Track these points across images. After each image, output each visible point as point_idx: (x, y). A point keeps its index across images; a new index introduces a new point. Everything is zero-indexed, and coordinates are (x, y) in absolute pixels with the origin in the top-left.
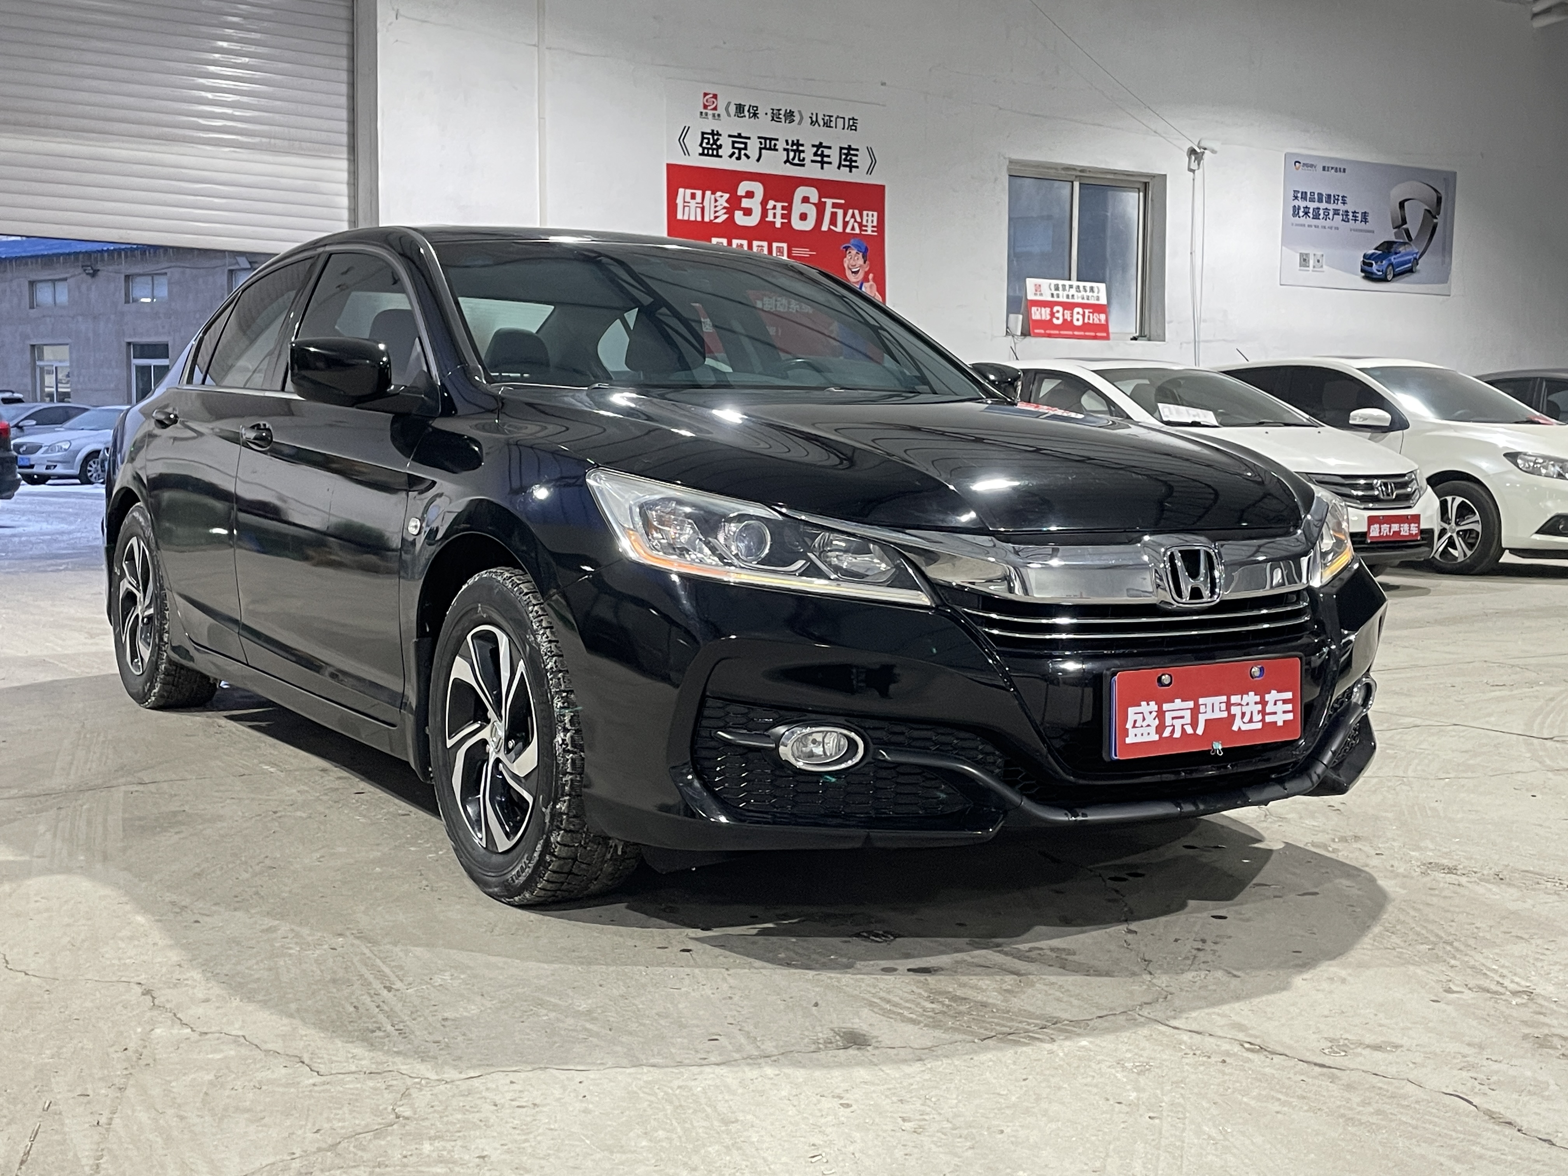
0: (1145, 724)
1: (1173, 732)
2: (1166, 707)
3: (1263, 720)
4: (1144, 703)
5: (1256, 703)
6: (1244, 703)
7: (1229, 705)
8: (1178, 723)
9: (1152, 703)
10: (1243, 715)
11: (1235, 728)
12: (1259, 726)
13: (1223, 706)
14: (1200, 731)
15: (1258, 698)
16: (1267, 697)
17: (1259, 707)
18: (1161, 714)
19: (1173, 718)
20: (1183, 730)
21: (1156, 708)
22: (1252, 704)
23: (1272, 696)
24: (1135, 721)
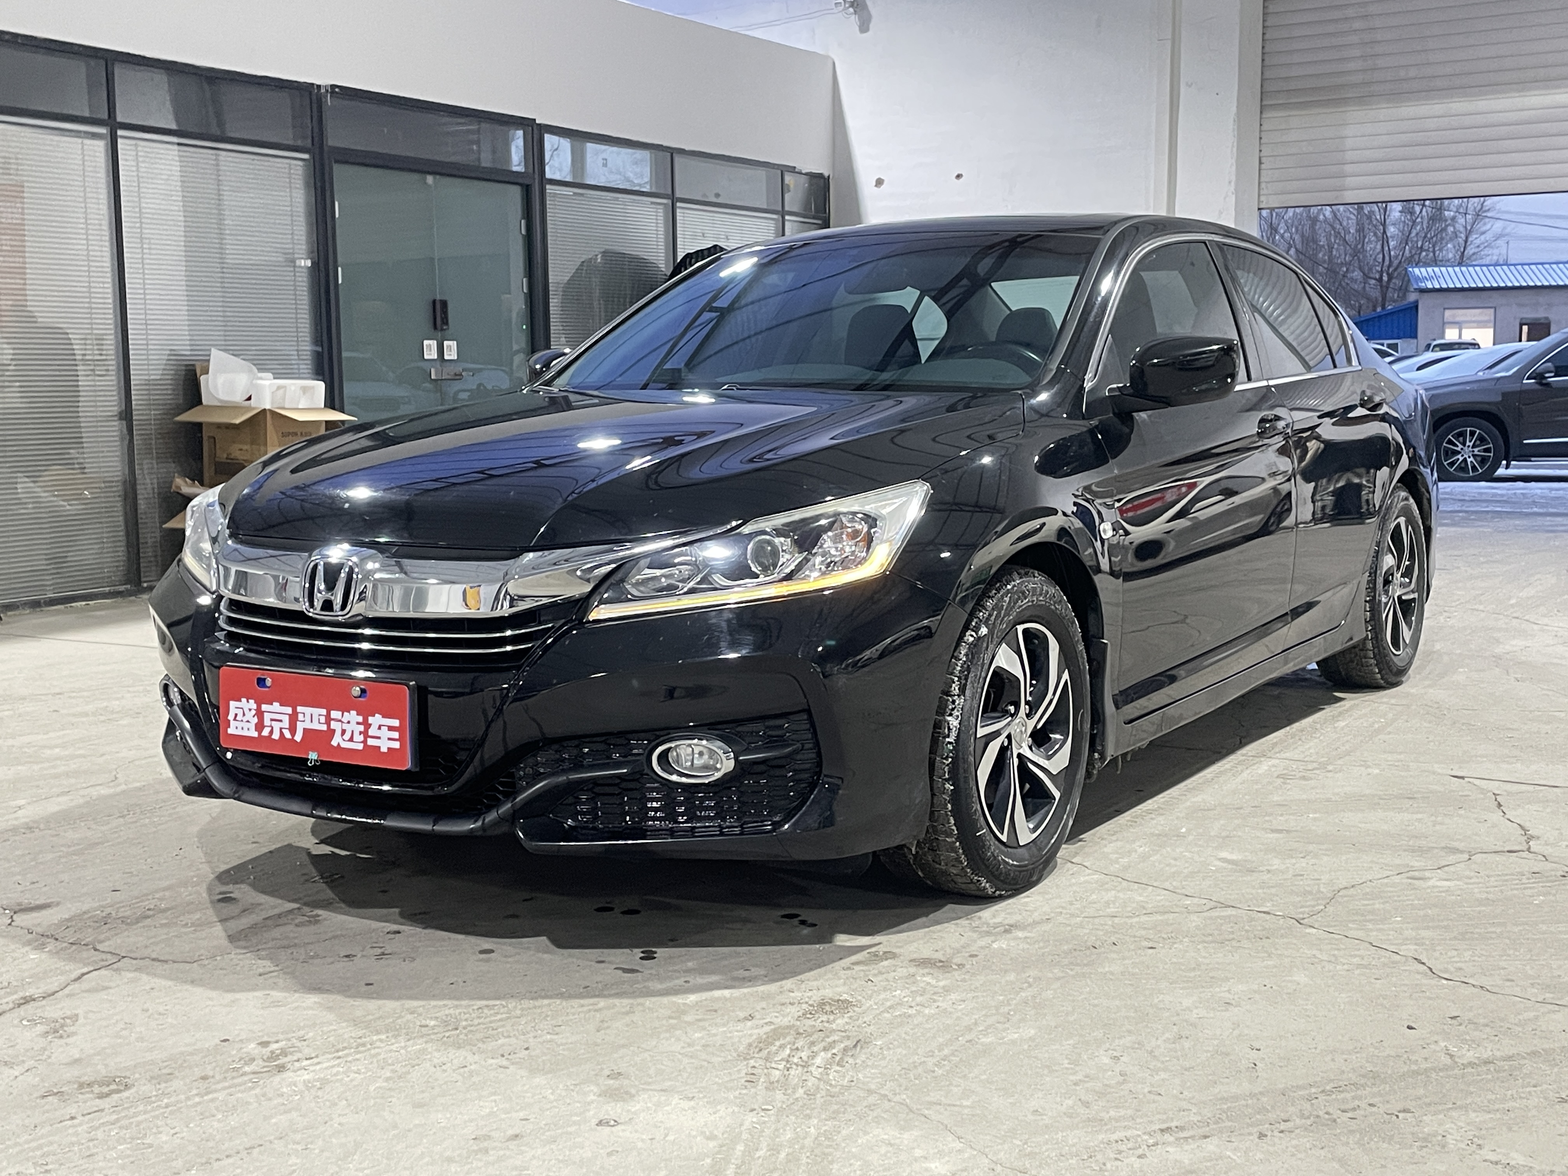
0: (245, 719)
1: (271, 732)
2: (264, 707)
3: (365, 742)
4: (244, 700)
5: (358, 723)
6: (345, 720)
7: (328, 719)
8: (277, 726)
9: (252, 701)
10: (343, 732)
11: (334, 743)
12: (360, 747)
13: (323, 719)
14: (298, 737)
15: (360, 719)
16: (371, 720)
17: (362, 728)
18: (260, 714)
19: (272, 720)
20: (282, 733)
21: (255, 706)
22: (353, 723)
23: (376, 720)
24: (236, 715)
